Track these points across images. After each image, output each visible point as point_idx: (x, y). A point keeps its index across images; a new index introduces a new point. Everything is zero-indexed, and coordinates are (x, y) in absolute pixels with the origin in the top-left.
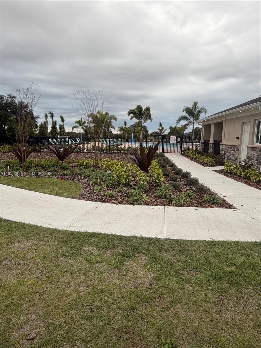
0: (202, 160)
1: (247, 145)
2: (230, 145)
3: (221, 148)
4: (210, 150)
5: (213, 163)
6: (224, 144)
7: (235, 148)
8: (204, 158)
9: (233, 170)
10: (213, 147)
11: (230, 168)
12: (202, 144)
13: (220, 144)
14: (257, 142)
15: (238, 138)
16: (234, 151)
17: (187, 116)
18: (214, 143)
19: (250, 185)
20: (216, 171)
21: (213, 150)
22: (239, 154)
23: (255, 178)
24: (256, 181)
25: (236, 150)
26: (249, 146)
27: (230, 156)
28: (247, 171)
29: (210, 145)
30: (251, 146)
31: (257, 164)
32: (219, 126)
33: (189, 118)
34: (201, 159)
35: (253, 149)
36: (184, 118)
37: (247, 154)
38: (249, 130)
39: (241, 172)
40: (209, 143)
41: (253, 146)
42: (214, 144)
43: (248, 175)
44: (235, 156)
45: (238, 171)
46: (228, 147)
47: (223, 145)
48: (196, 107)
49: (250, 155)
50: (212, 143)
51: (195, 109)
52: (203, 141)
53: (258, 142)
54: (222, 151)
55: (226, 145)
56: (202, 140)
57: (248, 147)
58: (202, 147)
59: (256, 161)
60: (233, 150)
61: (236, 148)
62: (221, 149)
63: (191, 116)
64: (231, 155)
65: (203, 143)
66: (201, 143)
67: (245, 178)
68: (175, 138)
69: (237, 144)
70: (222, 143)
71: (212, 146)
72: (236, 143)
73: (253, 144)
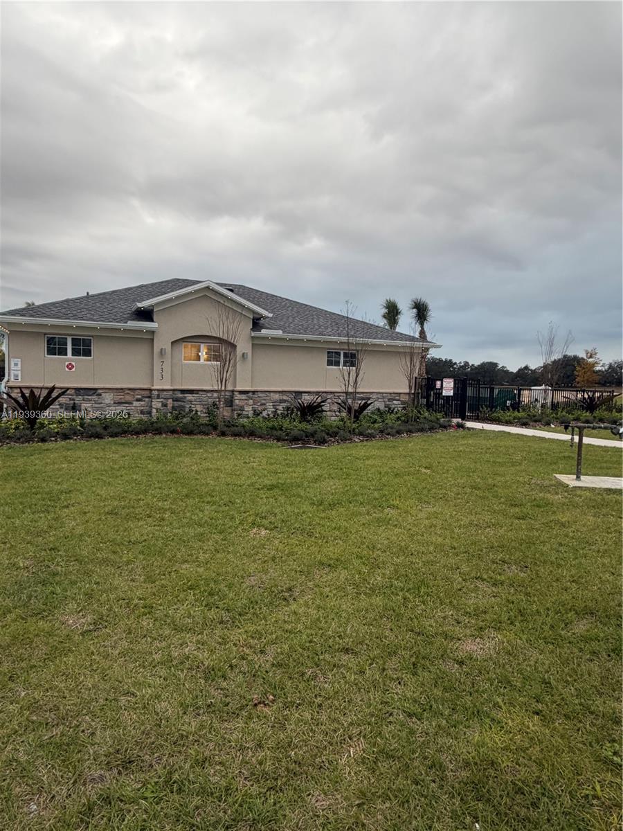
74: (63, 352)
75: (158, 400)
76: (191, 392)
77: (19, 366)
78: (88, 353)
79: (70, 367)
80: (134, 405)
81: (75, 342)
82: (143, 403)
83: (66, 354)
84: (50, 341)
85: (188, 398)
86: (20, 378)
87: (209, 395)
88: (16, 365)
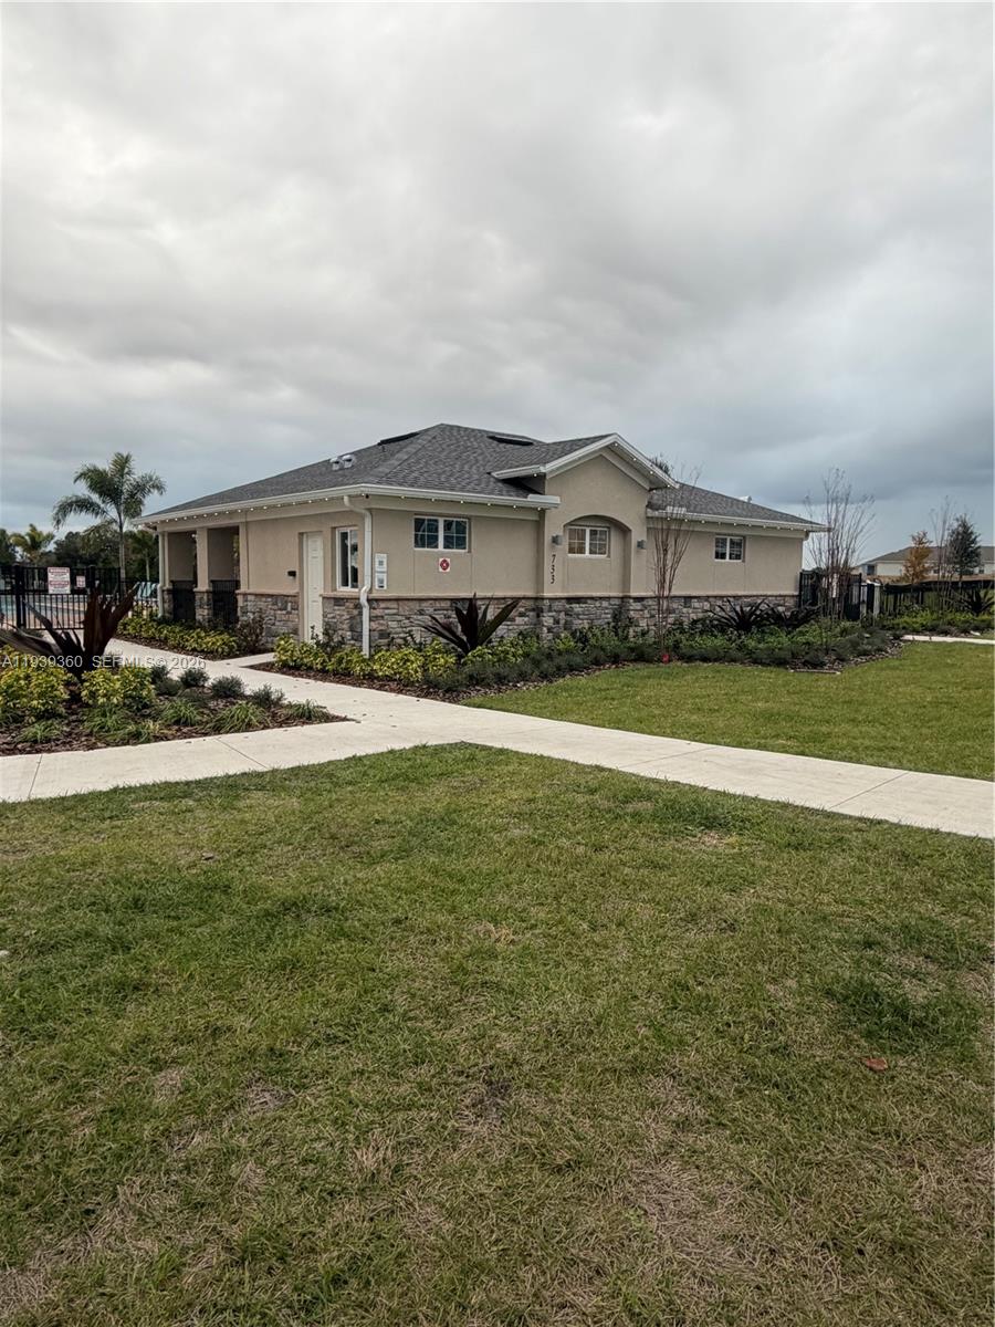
0: (192, 644)
1: (322, 592)
2: (271, 596)
3: (240, 603)
4: (202, 614)
5: (231, 648)
6: (248, 591)
7: (286, 602)
8: (199, 637)
9: (302, 659)
10: (211, 602)
11: (292, 655)
12: (166, 597)
13: (237, 592)
14: (345, 583)
15: (292, 574)
16: (284, 612)
17: (95, 498)
18: (211, 589)
19: (354, 685)
20: (252, 667)
21: (211, 612)
22: (301, 617)
23: (362, 670)
24: (364, 676)
25: (289, 609)
26: (326, 594)
27: (274, 624)
28: (338, 655)
29: (198, 597)
30: (332, 594)
31: (353, 639)
32: (225, 538)
33: (102, 506)
34: (187, 641)
35: (338, 601)
36: (84, 505)
37: (324, 616)
38: (320, 553)
39: (324, 661)
40: (195, 590)
41: (338, 594)
42: (214, 593)
43: (343, 666)
44: (290, 624)
45: (315, 659)
46: (264, 599)
47: (245, 595)
48: (126, 470)
49: (333, 618)
50: (207, 592)
51: (122, 476)
52: (168, 586)
53: (347, 585)
54: (245, 613)
55: (256, 595)
56: (164, 583)
57: (324, 598)
58: (166, 605)
59: (349, 633)
60: (280, 610)
61: (290, 603)
62: (242, 607)
63: (108, 499)
64: (277, 623)
65: (168, 590)
66: (163, 591)
67: (335, 673)
68: (67, 577)
69: (292, 592)
70: (243, 589)
71: (208, 599)
72: (288, 588)
73: (335, 590)
74: (433, 542)
75: (550, 614)
76: (578, 600)
77: (385, 565)
78: (461, 543)
79: (445, 565)
80: (517, 622)
81: (448, 526)
82: (526, 619)
83: (436, 547)
84: (419, 524)
85: (576, 610)
86: (385, 584)
87: (598, 604)
88: (381, 563)
